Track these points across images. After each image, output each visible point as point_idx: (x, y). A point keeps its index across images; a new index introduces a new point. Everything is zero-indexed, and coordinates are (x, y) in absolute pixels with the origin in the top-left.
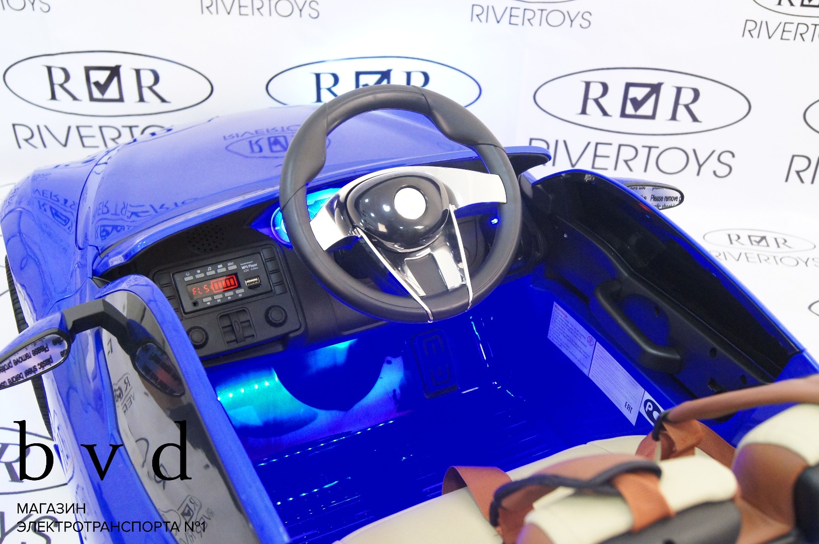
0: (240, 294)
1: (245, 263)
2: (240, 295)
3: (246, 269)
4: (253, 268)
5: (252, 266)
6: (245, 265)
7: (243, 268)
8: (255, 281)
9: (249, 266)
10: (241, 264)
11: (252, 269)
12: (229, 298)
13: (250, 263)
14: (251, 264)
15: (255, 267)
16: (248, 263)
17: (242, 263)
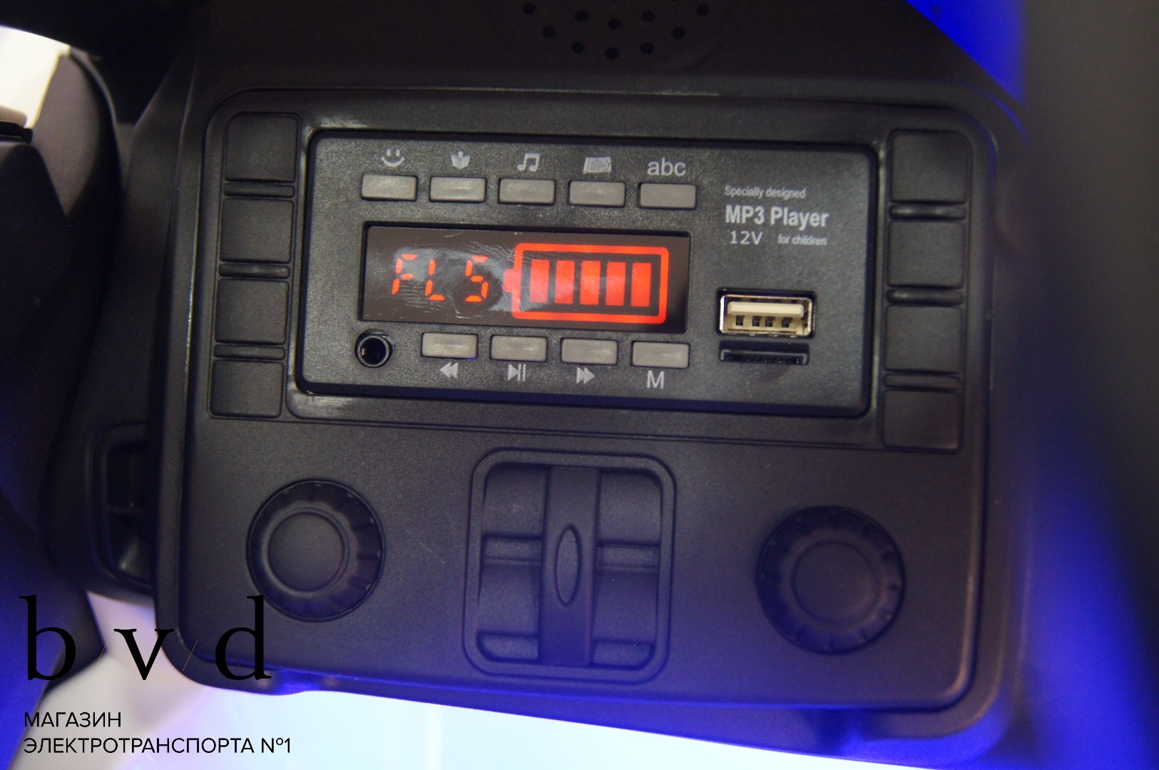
0: (656, 370)
1: (756, 192)
2: (655, 383)
3: (750, 225)
4: (793, 231)
5: (792, 219)
6: (753, 202)
7: (734, 215)
8: (786, 321)
9: (776, 213)
10: (731, 191)
11: (783, 240)
12: (584, 376)
13: (786, 194)
14: (795, 205)
15: (810, 231)
16: (771, 193)
17: (735, 186)
